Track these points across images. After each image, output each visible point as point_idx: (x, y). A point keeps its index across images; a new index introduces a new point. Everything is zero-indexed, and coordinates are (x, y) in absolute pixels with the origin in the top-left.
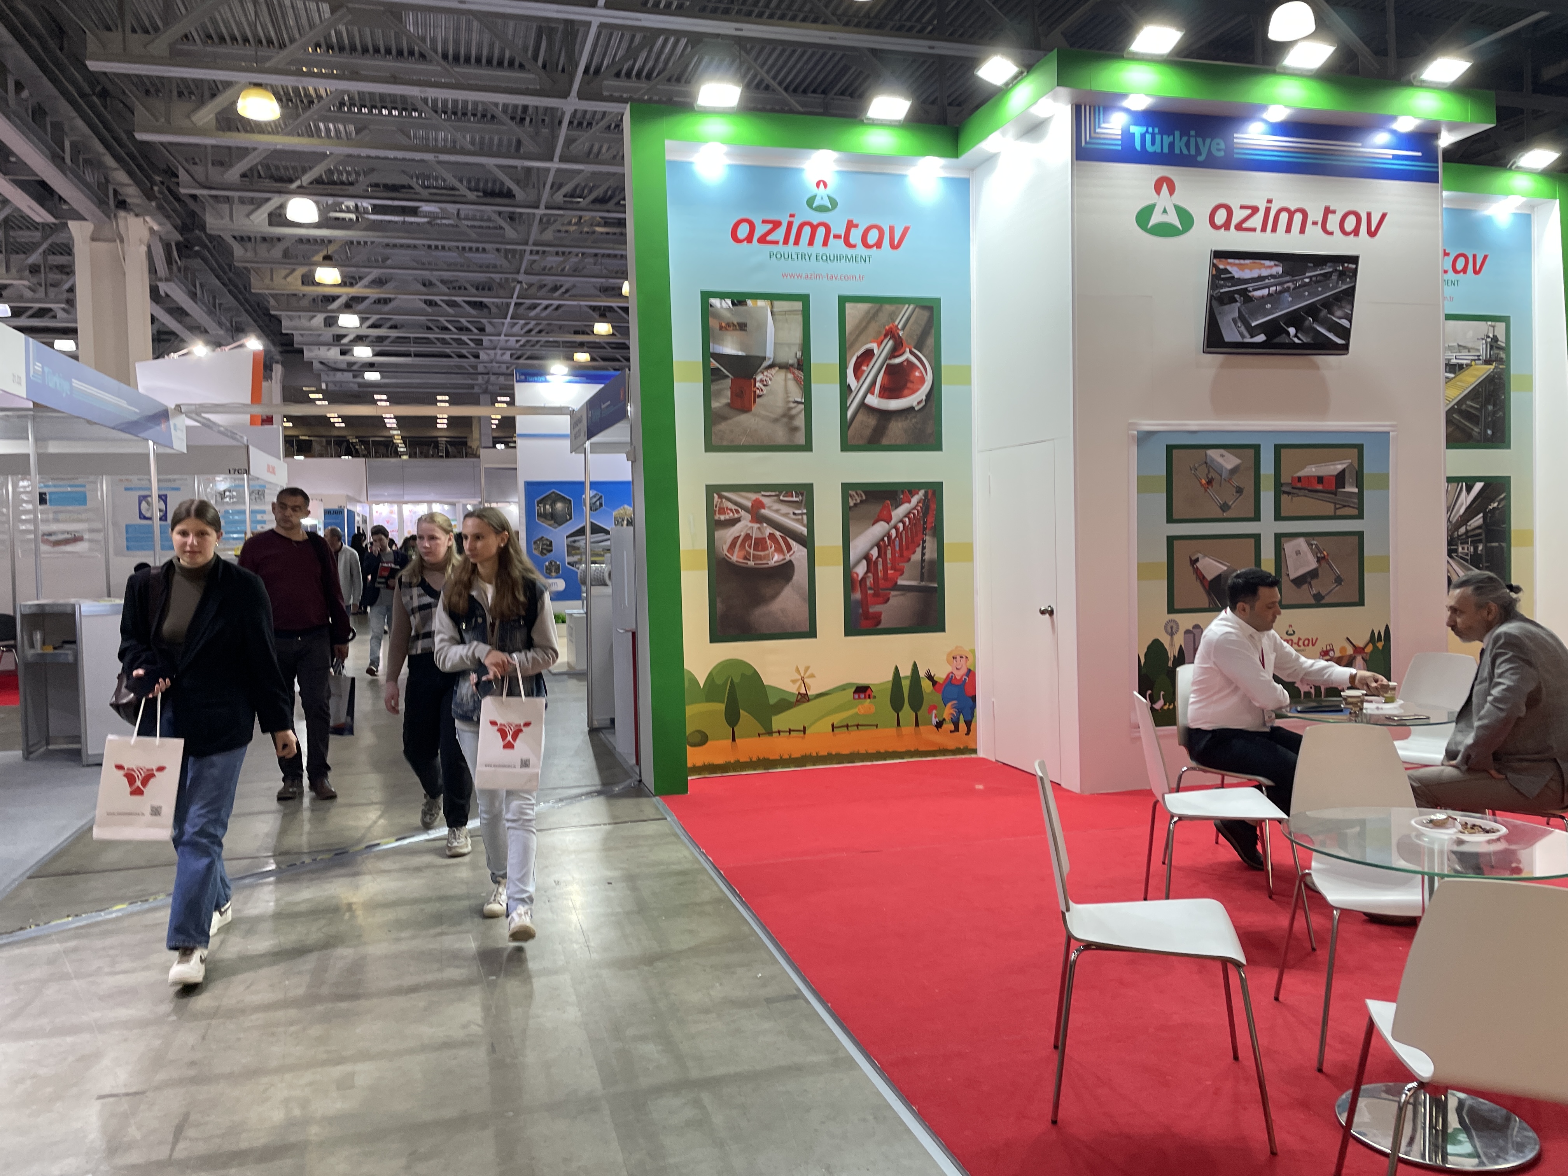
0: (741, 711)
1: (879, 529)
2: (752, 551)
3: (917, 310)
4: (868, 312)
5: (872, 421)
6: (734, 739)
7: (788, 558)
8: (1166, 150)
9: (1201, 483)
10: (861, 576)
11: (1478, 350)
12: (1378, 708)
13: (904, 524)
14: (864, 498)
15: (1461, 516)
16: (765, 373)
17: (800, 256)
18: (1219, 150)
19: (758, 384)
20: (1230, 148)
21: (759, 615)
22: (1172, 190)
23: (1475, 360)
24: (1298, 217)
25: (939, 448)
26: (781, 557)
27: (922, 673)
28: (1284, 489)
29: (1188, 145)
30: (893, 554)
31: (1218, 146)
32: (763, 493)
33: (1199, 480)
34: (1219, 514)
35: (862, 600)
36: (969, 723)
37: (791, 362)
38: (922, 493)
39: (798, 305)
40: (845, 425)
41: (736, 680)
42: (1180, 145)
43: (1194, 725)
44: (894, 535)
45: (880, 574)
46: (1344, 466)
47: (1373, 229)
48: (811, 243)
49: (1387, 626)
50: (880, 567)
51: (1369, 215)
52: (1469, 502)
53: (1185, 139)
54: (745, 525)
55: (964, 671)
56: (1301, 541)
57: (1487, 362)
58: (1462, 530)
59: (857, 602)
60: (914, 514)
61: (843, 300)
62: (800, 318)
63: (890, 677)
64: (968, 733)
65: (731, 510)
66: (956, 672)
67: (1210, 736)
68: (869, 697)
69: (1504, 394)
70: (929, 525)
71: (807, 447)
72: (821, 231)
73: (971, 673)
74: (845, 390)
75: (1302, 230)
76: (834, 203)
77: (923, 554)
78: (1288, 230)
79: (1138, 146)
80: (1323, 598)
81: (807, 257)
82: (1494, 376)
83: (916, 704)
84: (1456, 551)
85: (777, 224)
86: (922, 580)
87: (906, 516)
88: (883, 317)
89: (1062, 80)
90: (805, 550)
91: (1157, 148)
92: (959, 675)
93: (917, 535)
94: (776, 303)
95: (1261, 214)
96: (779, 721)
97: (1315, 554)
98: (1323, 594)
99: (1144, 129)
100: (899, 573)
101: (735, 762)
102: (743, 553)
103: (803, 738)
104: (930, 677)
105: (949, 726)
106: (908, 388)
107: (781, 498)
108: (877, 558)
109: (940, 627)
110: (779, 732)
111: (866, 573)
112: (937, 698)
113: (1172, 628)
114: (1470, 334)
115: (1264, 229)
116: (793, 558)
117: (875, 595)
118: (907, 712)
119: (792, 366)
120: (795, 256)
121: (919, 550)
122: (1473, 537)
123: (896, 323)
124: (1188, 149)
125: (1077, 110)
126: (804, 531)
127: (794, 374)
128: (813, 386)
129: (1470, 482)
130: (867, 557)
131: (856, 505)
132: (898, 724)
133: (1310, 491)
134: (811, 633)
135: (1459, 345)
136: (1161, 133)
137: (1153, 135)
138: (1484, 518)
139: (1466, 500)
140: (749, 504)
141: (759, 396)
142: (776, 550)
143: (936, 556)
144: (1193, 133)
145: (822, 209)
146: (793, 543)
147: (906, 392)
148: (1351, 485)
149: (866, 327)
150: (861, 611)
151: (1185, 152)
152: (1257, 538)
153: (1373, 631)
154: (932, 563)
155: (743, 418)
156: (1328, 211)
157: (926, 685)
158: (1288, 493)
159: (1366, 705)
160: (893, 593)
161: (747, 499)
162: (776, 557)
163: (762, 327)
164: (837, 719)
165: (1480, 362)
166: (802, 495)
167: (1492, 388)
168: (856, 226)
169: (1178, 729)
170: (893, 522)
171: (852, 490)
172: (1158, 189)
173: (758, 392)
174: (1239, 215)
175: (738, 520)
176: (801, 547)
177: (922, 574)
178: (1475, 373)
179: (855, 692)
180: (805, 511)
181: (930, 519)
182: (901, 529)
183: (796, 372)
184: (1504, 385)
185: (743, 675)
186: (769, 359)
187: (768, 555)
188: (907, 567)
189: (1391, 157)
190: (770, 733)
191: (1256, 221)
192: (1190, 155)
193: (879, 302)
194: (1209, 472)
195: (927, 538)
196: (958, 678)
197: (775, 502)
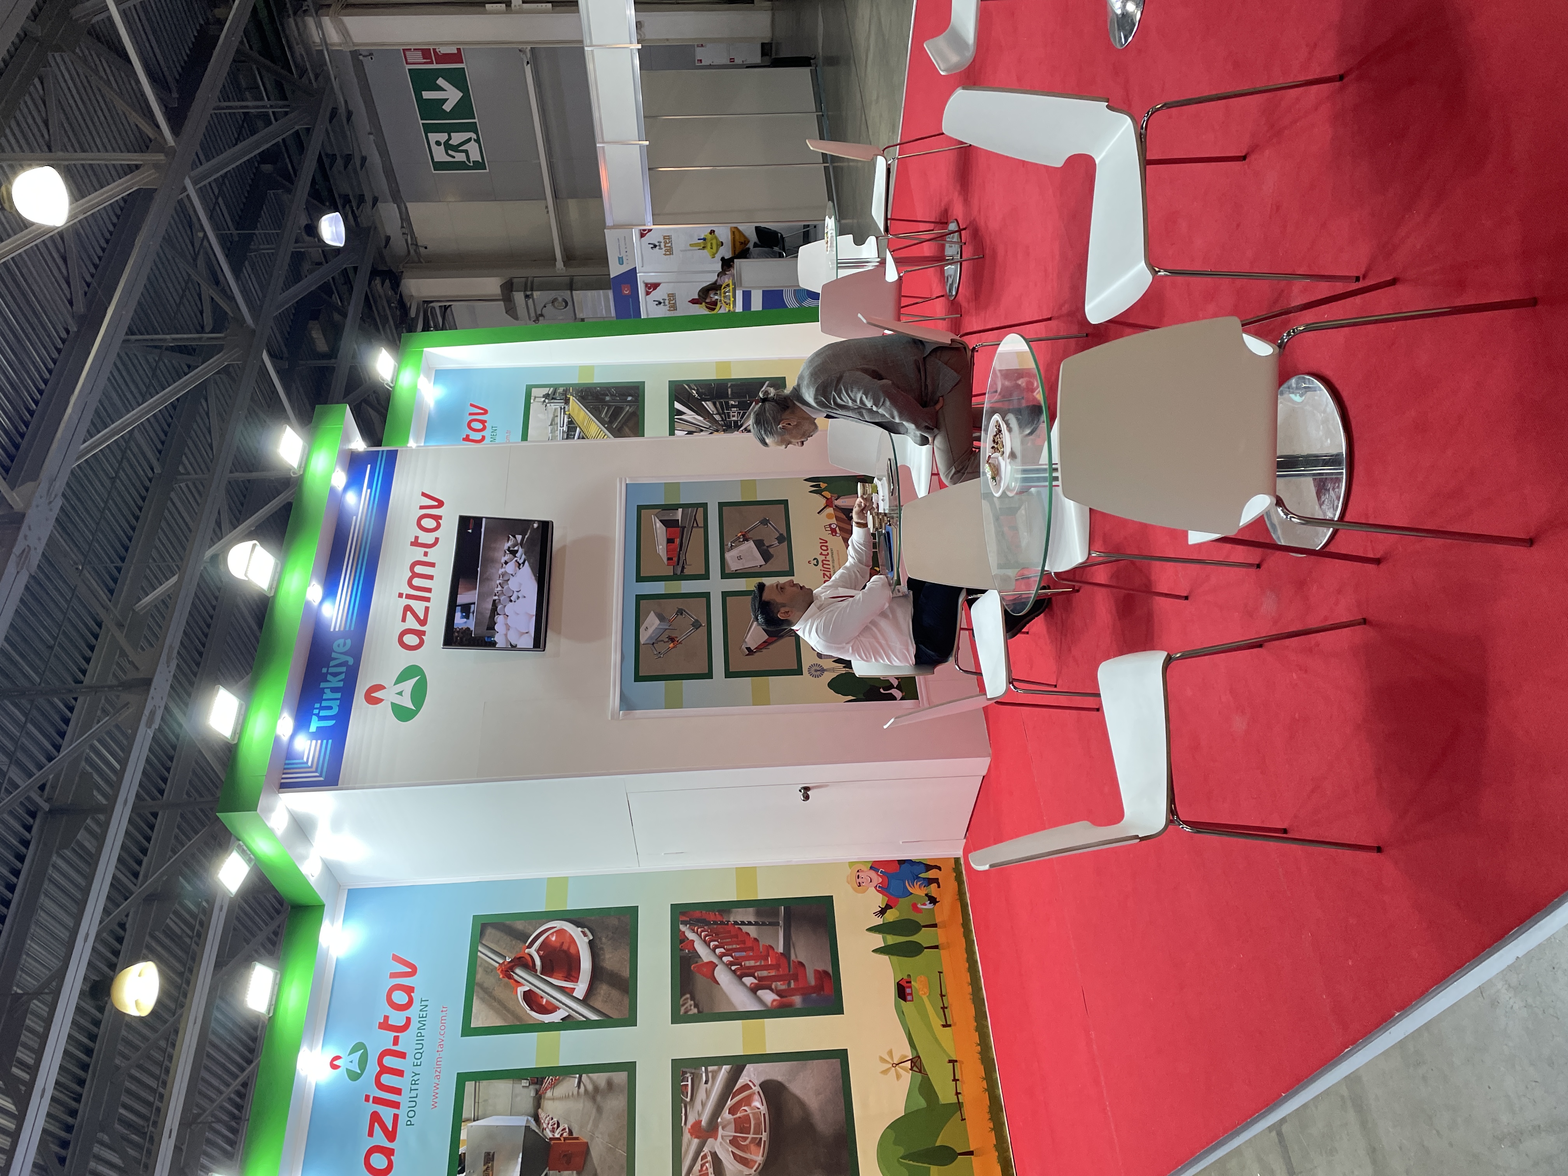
0: (937, 1144)
1: (722, 975)
2: (751, 1136)
3: (483, 942)
4: (483, 1000)
5: (603, 989)
6: (971, 1153)
7: (757, 1089)
8: (338, 695)
9: (674, 647)
10: (775, 997)
11: (556, 409)
12: (883, 500)
13: (716, 947)
14: (688, 996)
15: (705, 419)
16: (545, 1126)
17: (413, 1087)
18: (345, 644)
19: (557, 1135)
20: (343, 634)
21: (824, 1122)
22: (380, 687)
23: (564, 411)
24: (418, 569)
25: (633, 911)
26: (757, 1097)
27: (879, 921)
28: (679, 573)
29: (335, 675)
30: (748, 958)
31: (340, 646)
32: (683, 1124)
33: (669, 649)
34: (703, 630)
35: (802, 994)
36: (928, 867)
37: (533, 1094)
38: (682, 928)
39: (469, 1086)
40: (607, 1022)
41: (901, 1151)
42: (335, 682)
43: (912, 660)
44: (730, 958)
45: (773, 973)
46: (657, 520)
47: (436, 504)
48: (400, 1073)
49: (805, 480)
50: (765, 973)
51: (422, 507)
52: (693, 413)
53: (329, 677)
54: (720, 1146)
55: (873, 874)
56: (728, 555)
57: (567, 401)
58: (717, 417)
59: (804, 1000)
60: (706, 936)
61: (468, 1030)
62: (484, 1083)
63: (885, 958)
64: (939, 868)
65: (702, 1166)
66: (875, 883)
67: (922, 646)
68: (910, 982)
69: (595, 388)
70: (719, 919)
71: (630, 1068)
72: (389, 1061)
73: (875, 866)
74: (568, 1023)
75: (432, 565)
76: (360, 1046)
77: (750, 923)
78: (430, 577)
79: (331, 723)
80: (781, 535)
81: (416, 1078)
82: (579, 396)
83: (911, 927)
84: (736, 422)
85: (375, 1117)
86: (777, 924)
87: (709, 946)
88: (489, 981)
89: (250, 806)
90: (748, 1066)
91: (335, 705)
92: (877, 880)
93: (729, 932)
94: (465, 1115)
95: (413, 603)
96: (946, 1095)
97: (741, 543)
98: (778, 535)
99: (315, 718)
100: (771, 952)
101: (997, 1150)
102: (753, 1147)
103: (962, 1063)
104: (882, 912)
105: (933, 889)
106: (569, 948)
107: (688, 1100)
108: (755, 978)
109: (827, 902)
110: (957, 1094)
111: (772, 990)
112: (904, 902)
113: (816, 671)
114: (540, 416)
115: (427, 600)
116: (757, 1083)
117: (796, 979)
118: (923, 937)
119: (537, 1092)
120: (414, 1094)
121: (745, 929)
122: (724, 409)
123: (497, 965)
124: (341, 673)
125: (285, 786)
126: (726, 1068)
127: (546, 1089)
128: (562, 1063)
129: (674, 413)
130: (754, 990)
131: (696, 1006)
132: (936, 947)
133: (681, 550)
134: (842, 1055)
135: (551, 425)
136: (321, 700)
137: (322, 708)
138: (705, 400)
139: (690, 415)
140: (696, 1141)
141: (571, 1133)
142: (749, 1105)
143: (751, 910)
144: (324, 670)
145: (363, 1062)
146: (741, 1082)
147: (572, 951)
148: (676, 514)
149: (500, 1002)
150: (814, 995)
151: (343, 676)
152: (725, 595)
153: (810, 492)
154: (758, 914)
155: (596, 1152)
156: (416, 543)
157: (891, 916)
158: (683, 568)
159: (881, 511)
160: (793, 957)
161: (690, 1144)
162: (757, 1103)
163: (491, 1133)
164: (936, 1021)
165: (566, 407)
166: (684, 1073)
167: (590, 398)
168: (386, 1018)
169: (918, 675)
170: (716, 961)
171: (680, 1010)
172: (378, 701)
173: (565, 1135)
174: (411, 623)
175: (714, 1155)
176: (745, 1072)
177: (771, 924)
178: (576, 411)
179: (905, 1000)
180: (703, 1068)
181: (711, 918)
182: (722, 950)
183: (545, 1085)
184: (588, 388)
185: (896, 1142)
186: (527, 1120)
187: (754, 1114)
188: (764, 941)
189: (369, 491)
190: (959, 1105)
191: (419, 607)
192: (346, 673)
193: (472, 986)
194: (662, 641)
195: (732, 920)
196: (880, 880)
197: (692, 1107)
